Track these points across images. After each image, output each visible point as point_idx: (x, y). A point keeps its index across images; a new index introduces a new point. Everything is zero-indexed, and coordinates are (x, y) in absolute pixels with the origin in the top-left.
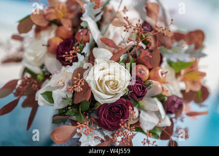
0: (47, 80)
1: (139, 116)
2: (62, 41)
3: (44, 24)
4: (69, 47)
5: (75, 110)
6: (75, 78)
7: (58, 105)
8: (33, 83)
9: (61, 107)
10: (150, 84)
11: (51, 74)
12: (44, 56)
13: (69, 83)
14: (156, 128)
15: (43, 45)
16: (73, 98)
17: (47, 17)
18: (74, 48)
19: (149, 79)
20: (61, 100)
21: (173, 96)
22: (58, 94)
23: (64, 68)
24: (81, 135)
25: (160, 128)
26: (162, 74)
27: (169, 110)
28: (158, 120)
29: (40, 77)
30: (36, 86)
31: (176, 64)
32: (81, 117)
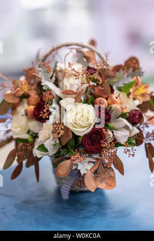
0: (37, 139)
1: (113, 135)
2: (34, 107)
3: (17, 101)
4: (41, 108)
5: (65, 150)
6: (55, 126)
7: (52, 152)
8: (27, 146)
9: (55, 152)
10: (111, 108)
11: (37, 134)
12: (27, 123)
13: (53, 132)
14: (129, 138)
15: (23, 116)
16: (60, 142)
17: (16, 95)
18: (45, 106)
19: (108, 105)
20: (52, 147)
21: (132, 111)
22: (48, 144)
23: (44, 124)
24: (78, 165)
25: (132, 137)
26: (117, 98)
27: (134, 122)
28: (129, 132)
29: (31, 139)
30: (30, 147)
31: (124, 87)
32: (72, 152)
